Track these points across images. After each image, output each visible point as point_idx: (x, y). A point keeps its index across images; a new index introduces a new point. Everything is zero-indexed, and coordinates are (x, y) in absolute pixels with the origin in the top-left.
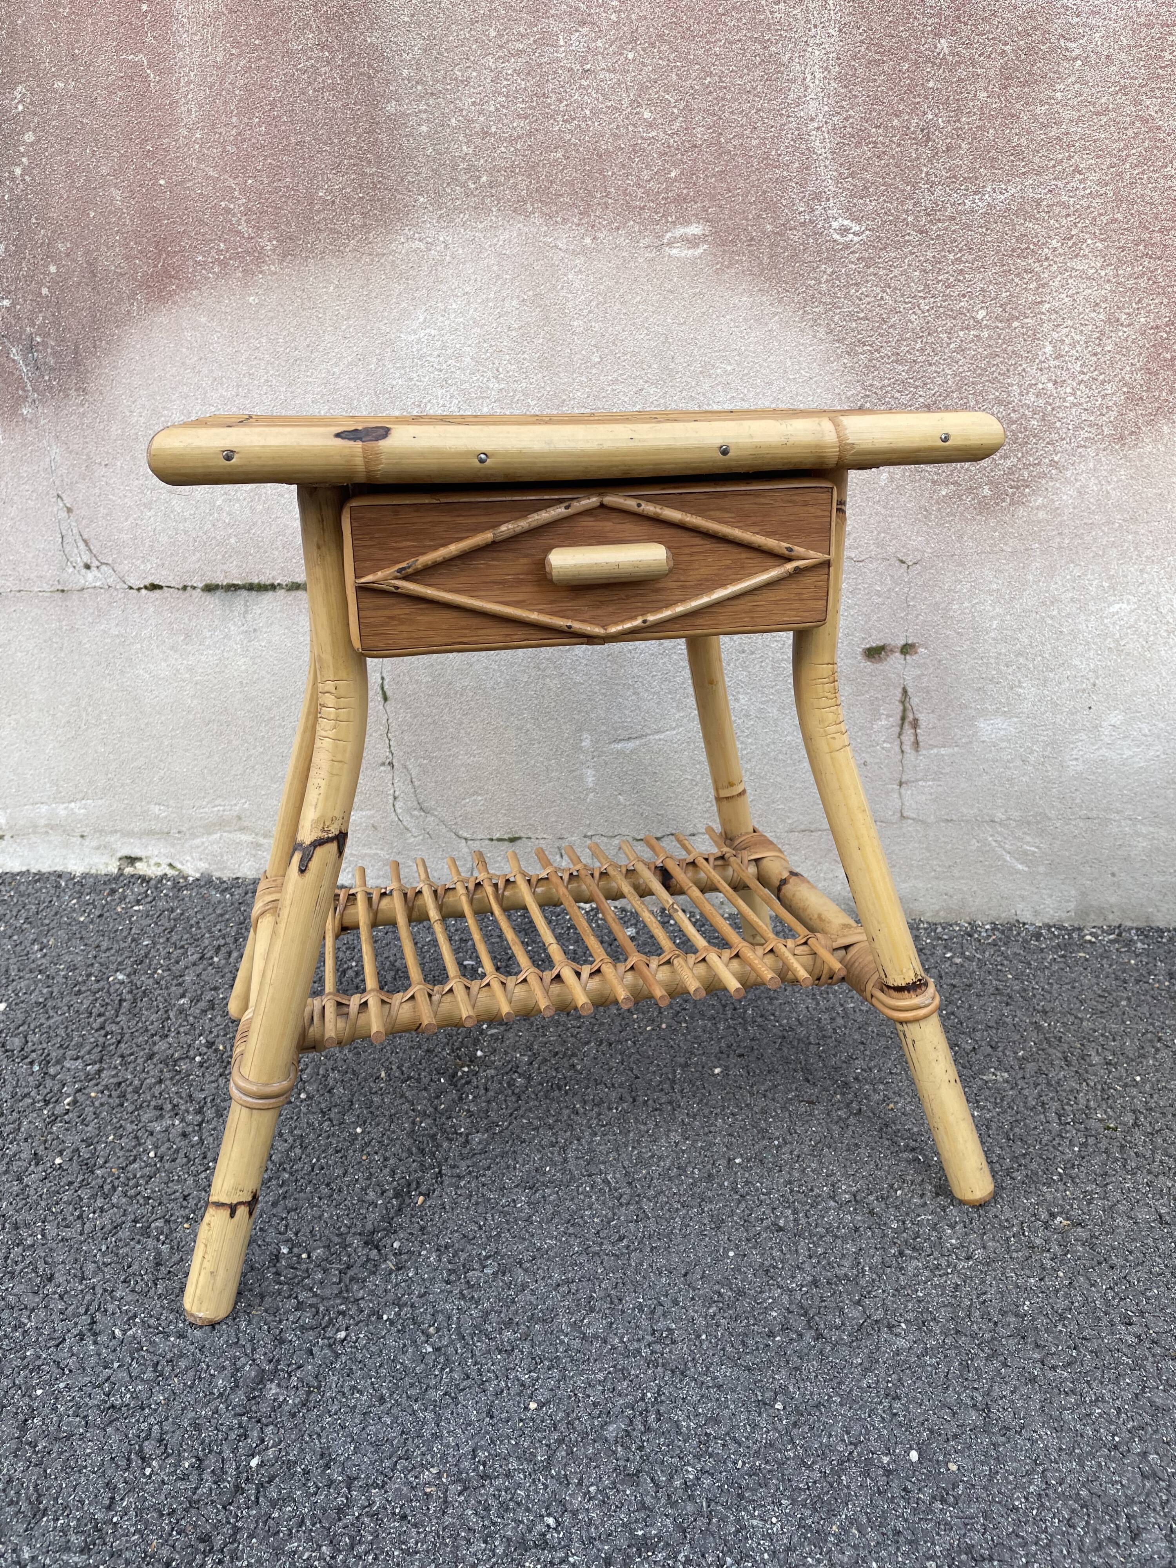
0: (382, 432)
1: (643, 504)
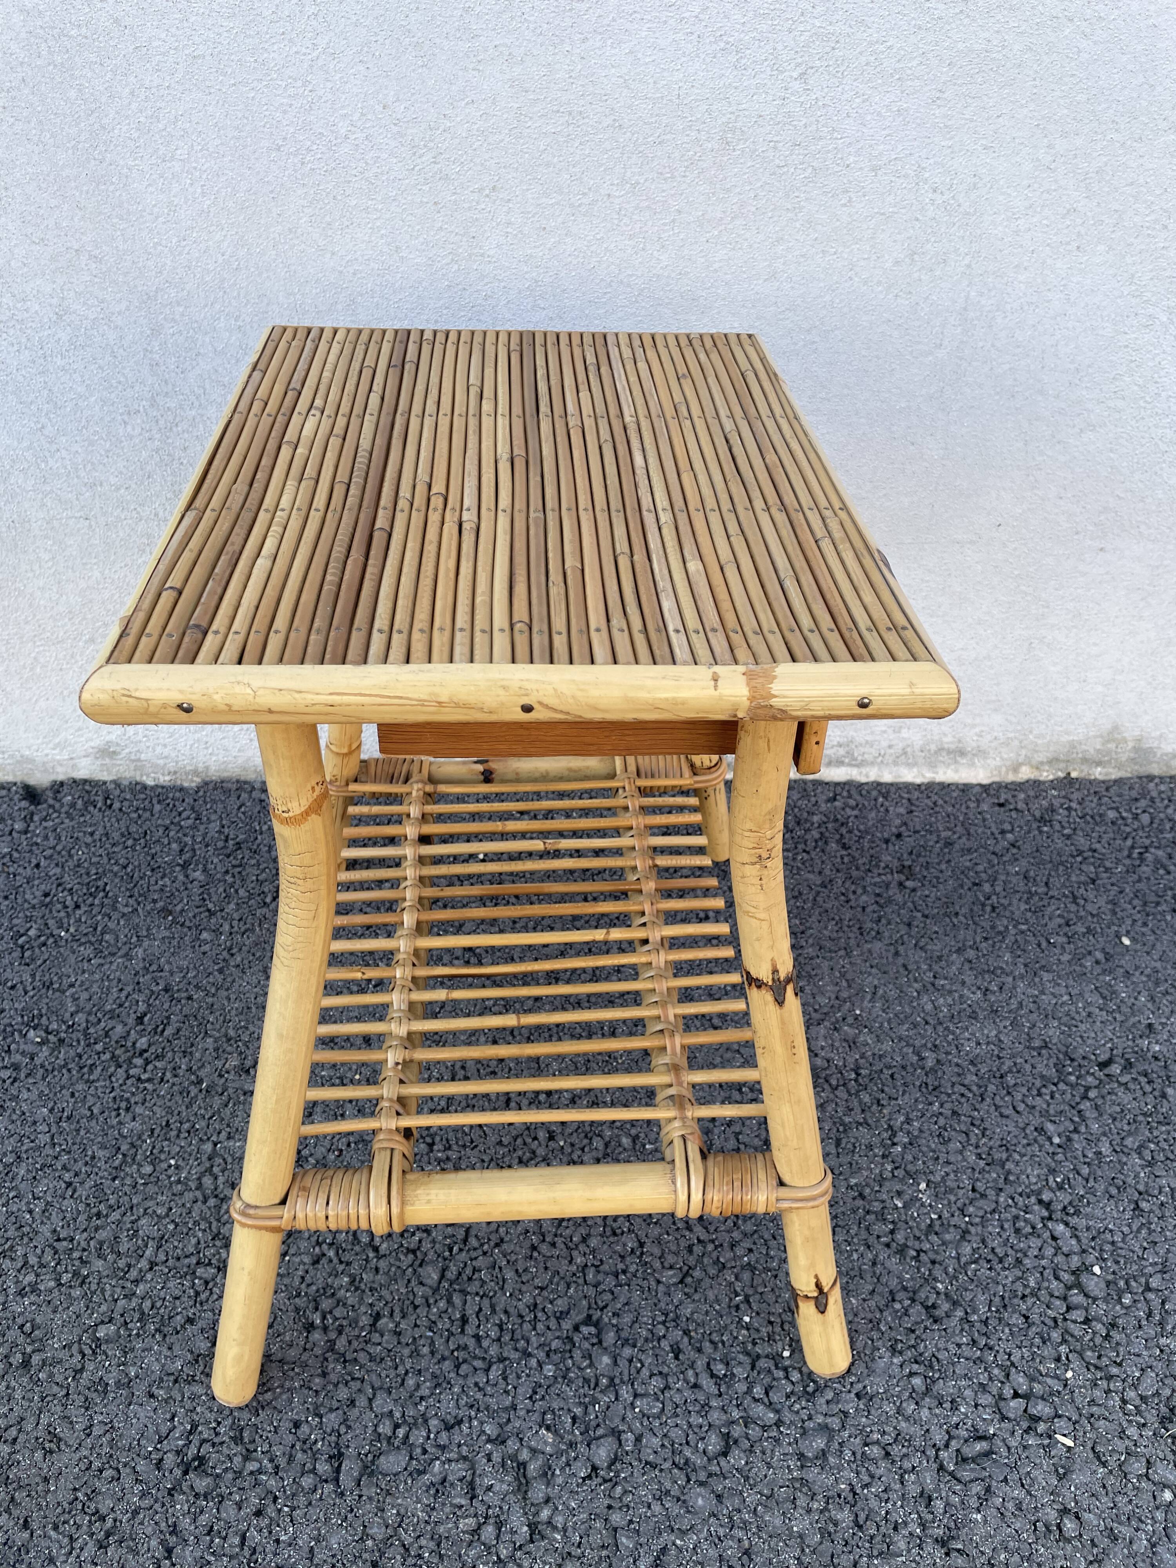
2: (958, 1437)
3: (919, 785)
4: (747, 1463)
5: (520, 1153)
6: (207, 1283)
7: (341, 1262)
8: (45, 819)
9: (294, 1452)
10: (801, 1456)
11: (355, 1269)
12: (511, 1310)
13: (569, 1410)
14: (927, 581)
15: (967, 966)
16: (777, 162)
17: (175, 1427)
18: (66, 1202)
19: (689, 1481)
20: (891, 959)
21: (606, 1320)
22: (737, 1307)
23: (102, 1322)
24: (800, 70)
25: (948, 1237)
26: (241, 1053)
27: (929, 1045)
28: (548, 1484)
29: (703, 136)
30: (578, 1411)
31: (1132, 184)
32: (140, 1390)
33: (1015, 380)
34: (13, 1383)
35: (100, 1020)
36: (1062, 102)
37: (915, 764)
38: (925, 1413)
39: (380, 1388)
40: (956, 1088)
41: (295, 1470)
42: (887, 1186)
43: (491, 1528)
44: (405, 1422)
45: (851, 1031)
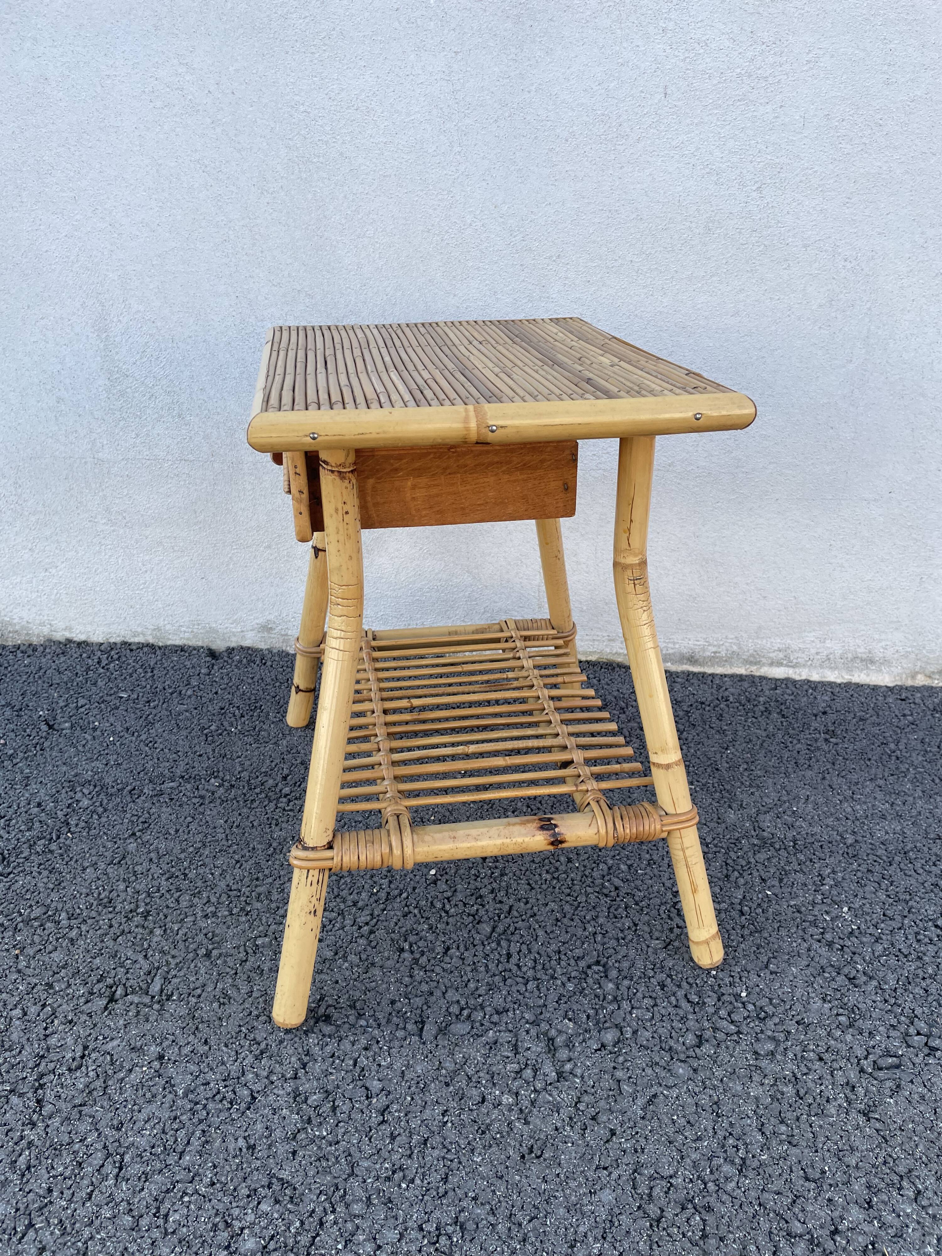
2: (875, 1053)
3: (840, 684)
4: (715, 1053)
5: (547, 868)
6: (331, 921)
7: (422, 918)
8: (222, 668)
9: (390, 1018)
10: (756, 1053)
11: (432, 921)
12: (543, 953)
13: (585, 1012)
14: (844, 528)
15: (877, 789)
16: (741, 241)
18: (235, 871)
19: (672, 1059)
20: (819, 781)
21: (610, 964)
23: (260, 936)
25: (864, 939)
27: (849, 831)
28: (570, 1050)
30: (591, 1012)
33: (904, 386)
34: (199, 965)
35: (257, 777)
37: (836, 668)
38: (849, 1038)
39: (451, 987)
40: (870, 857)
41: (391, 1027)
42: (818, 907)
43: (529, 1071)
44: (468, 1007)
45: (789, 819)
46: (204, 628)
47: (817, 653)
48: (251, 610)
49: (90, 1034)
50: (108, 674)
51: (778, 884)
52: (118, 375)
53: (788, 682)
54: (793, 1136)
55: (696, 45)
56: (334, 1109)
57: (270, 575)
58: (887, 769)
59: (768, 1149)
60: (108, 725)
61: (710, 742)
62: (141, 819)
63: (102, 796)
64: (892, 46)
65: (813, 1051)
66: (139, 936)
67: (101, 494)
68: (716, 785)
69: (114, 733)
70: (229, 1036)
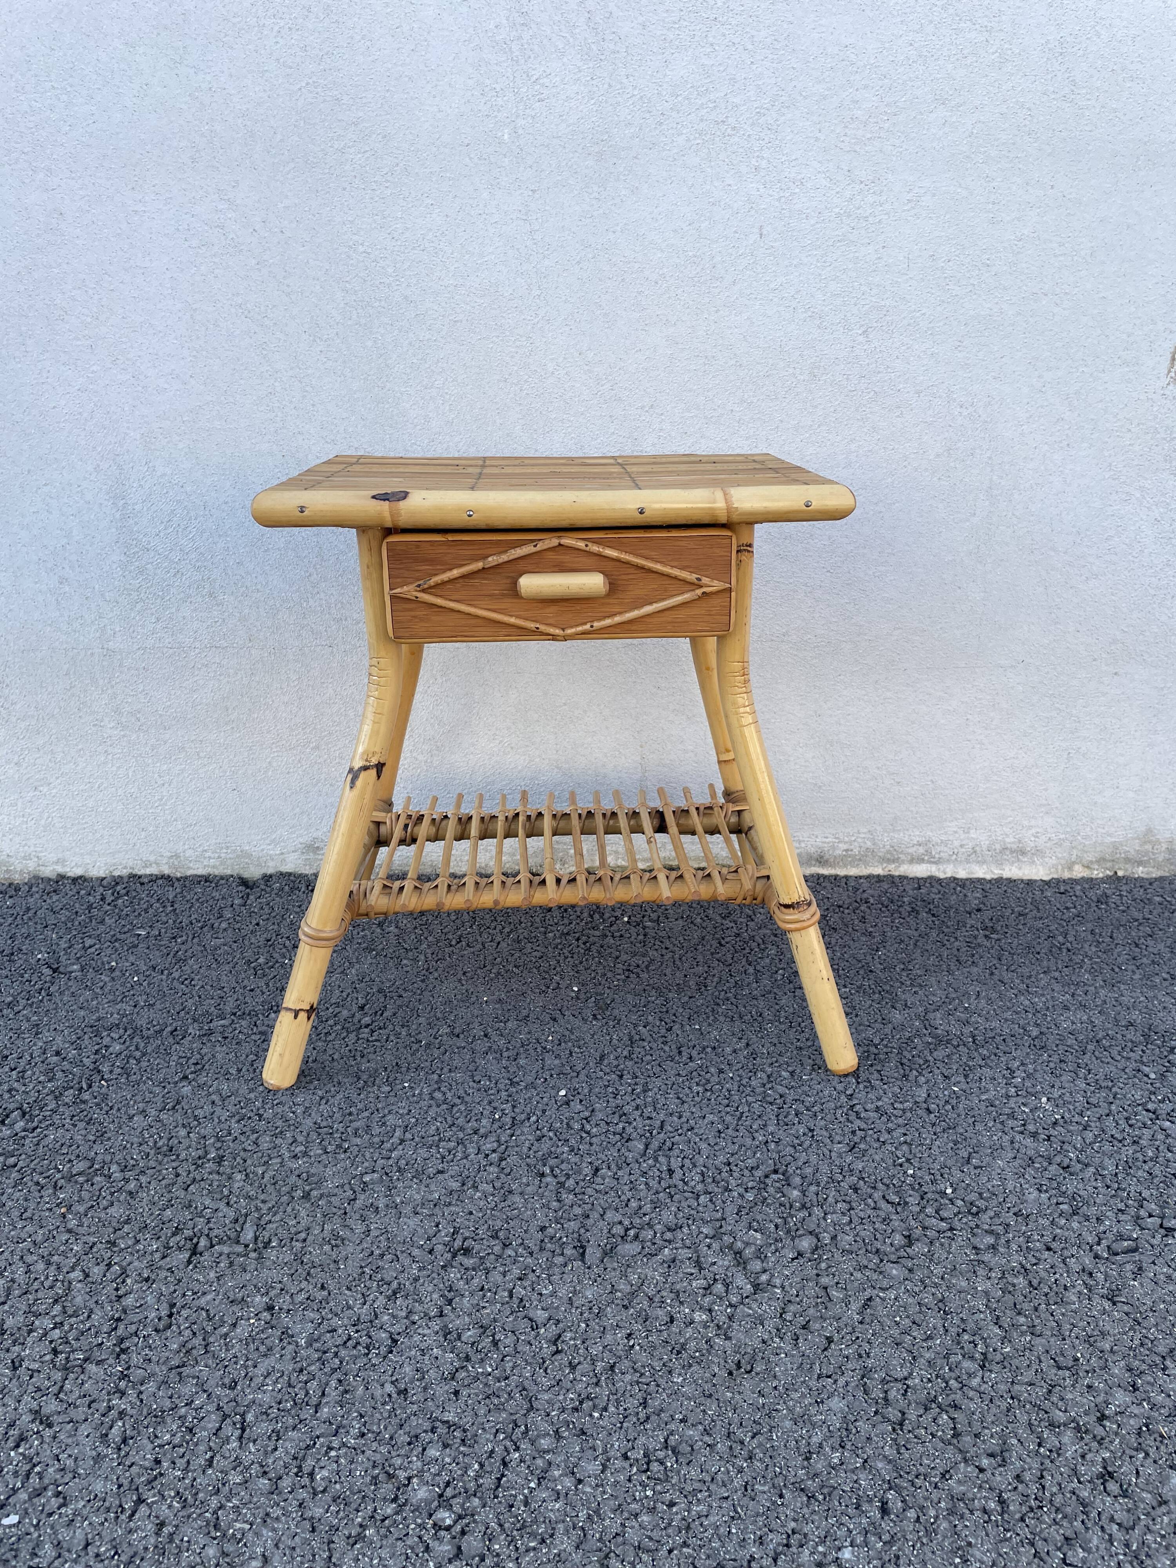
0: (403, 494)
1: (590, 544)
2: (1107, 1238)
3: (990, 881)
4: (929, 1251)
7: (560, 1140)
8: (259, 897)
9: (543, 1244)
10: (975, 1248)
11: (573, 1142)
12: (710, 1166)
13: (771, 1221)
14: (980, 699)
15: (1053, 981)
16: (849, 388)
17: (439, 1231)
18: (321, 1107)
19: (882, 1261)
20: (987, 977)
21: (791, 1171)
22: (901, 1165)
23: (366, 1173)
24: (863, 329)
25: (1071, 1128)
26: (450, 1026)
27: (1032, 1024)
28: (763, 1262)
29: (798, 371)
30: (779, 1221)
31: (1101, 401)
32: (407, 1210)
34: (297, 1207)
35: (328, 1009)
36: (1045, 347)
38: (1075, 1225)
39: (609, 1208)
40: (1060, 1047)
41: (547, 1254)
42: (1012, 1100)
43: (719, 1286)
44: (634, 1227)
45: (962, 1015)
46: (234, 851)
47: (962, 846)
48: (293, 827)
49: (175, 1291)
50: (117, 911)
51: (963, 1080)
52: (136, 549)
53: (932, 880)
54: (1034, 1326)
55: (791, 184)
56: (495, 1343)
57: (318, 781)
58: (1060, 962)
59: (1010, 1341)
60: (128, 964)
61: (856, 944)
62: (192, 1061)
63: (137, 1039)
64: (995, 184)
65: (1038, 1240)
66: (216, 1184)
67: (109, 691)
68: (873, 987)
69: (137, 973)
70: (351, 1278)
